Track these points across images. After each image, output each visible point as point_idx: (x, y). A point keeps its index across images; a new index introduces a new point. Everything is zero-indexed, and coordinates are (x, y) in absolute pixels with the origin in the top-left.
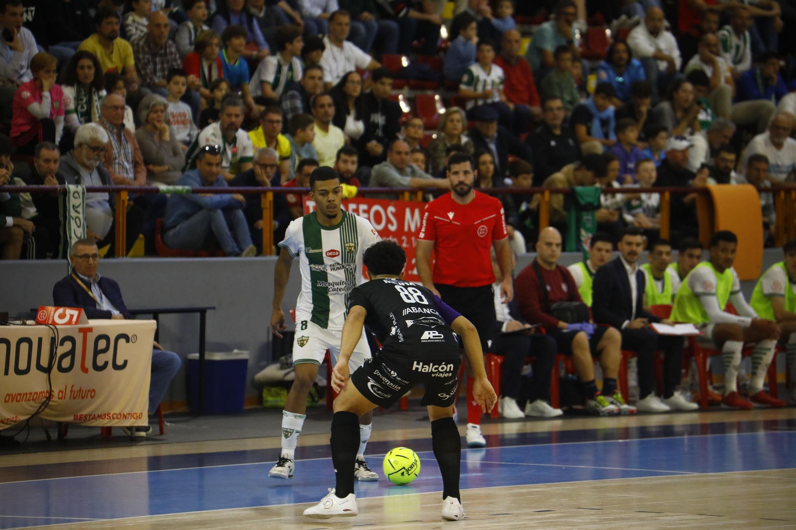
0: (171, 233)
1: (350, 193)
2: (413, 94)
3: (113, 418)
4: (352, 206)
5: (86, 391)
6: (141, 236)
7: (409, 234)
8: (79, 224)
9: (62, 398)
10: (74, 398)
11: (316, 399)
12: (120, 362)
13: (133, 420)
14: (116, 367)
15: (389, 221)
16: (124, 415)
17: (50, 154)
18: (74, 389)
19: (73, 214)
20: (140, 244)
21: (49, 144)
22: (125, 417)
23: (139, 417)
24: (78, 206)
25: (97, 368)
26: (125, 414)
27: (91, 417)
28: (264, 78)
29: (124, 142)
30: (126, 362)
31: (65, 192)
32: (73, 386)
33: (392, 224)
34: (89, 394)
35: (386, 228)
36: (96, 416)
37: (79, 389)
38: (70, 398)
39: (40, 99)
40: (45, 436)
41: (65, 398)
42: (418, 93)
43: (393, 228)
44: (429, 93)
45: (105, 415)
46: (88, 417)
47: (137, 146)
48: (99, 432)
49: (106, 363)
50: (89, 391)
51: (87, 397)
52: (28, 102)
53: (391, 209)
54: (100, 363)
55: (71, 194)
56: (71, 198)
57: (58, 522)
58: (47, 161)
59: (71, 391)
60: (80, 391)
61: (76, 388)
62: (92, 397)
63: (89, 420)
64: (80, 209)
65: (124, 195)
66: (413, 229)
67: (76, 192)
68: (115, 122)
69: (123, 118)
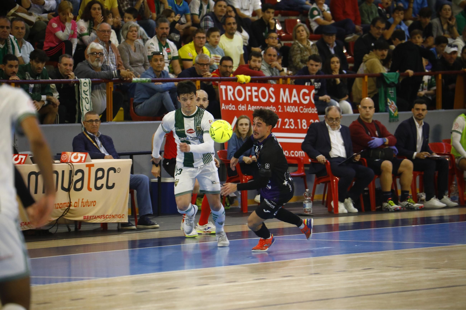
0: (139, 107)
1: (247, 80)
2: (283, 19)
3: (107, 218)
4: (248, 88)
5: (90, 202)
6: (121, 108)
7: (283, 104)
8: (87, 102)
9: (76, 207)
10: (84, 206)
11: (228, 204)
12: (110, 184)
13: (118, 219)
14: (108, 187)
15: (270, 96)
16: (113, 215)
17: (68, 60)
18: (83, 201)
20: (121, 113)
21: (68, 55)
22: (113, 217)
23: (121, 216)
24: (86, 92)
26: (114, 215)
27: (94, 217)
28: (194, 12)
29: (110, 52)
30: (114, 184)
31: (78, 83)
32: (83, 199)
33: (272, 99)
34: (93, 203)
35: (269, 100)
36: (97, 217)
37: (86, 201)
38: (81, 207)
39: (63, 29)
40: (67, 229)
41: (78, 207)
42: (287, 18)
43: (273, 101)
44: (293, 18)
45: (102, 216)
46: (92, 217)
47: (119, 55)
48: (99, 226)
49: (102, 185)
50: (92, 202)
51: (91, 206)
52: (56, 30)
53: (272, 89)
54: (99, 185)
55: (82, 84)
56: (83, 86)
57: (75, 280)
58: (66, 65)
59: (82, 202)
60: (87, 202)
61: (85, 201)
62: (94, 206)
63: (92, 219)
65: (111, 84)
66: (285, 101)
67: (85, 83)
68: (104, 40)
69: (109, 37)
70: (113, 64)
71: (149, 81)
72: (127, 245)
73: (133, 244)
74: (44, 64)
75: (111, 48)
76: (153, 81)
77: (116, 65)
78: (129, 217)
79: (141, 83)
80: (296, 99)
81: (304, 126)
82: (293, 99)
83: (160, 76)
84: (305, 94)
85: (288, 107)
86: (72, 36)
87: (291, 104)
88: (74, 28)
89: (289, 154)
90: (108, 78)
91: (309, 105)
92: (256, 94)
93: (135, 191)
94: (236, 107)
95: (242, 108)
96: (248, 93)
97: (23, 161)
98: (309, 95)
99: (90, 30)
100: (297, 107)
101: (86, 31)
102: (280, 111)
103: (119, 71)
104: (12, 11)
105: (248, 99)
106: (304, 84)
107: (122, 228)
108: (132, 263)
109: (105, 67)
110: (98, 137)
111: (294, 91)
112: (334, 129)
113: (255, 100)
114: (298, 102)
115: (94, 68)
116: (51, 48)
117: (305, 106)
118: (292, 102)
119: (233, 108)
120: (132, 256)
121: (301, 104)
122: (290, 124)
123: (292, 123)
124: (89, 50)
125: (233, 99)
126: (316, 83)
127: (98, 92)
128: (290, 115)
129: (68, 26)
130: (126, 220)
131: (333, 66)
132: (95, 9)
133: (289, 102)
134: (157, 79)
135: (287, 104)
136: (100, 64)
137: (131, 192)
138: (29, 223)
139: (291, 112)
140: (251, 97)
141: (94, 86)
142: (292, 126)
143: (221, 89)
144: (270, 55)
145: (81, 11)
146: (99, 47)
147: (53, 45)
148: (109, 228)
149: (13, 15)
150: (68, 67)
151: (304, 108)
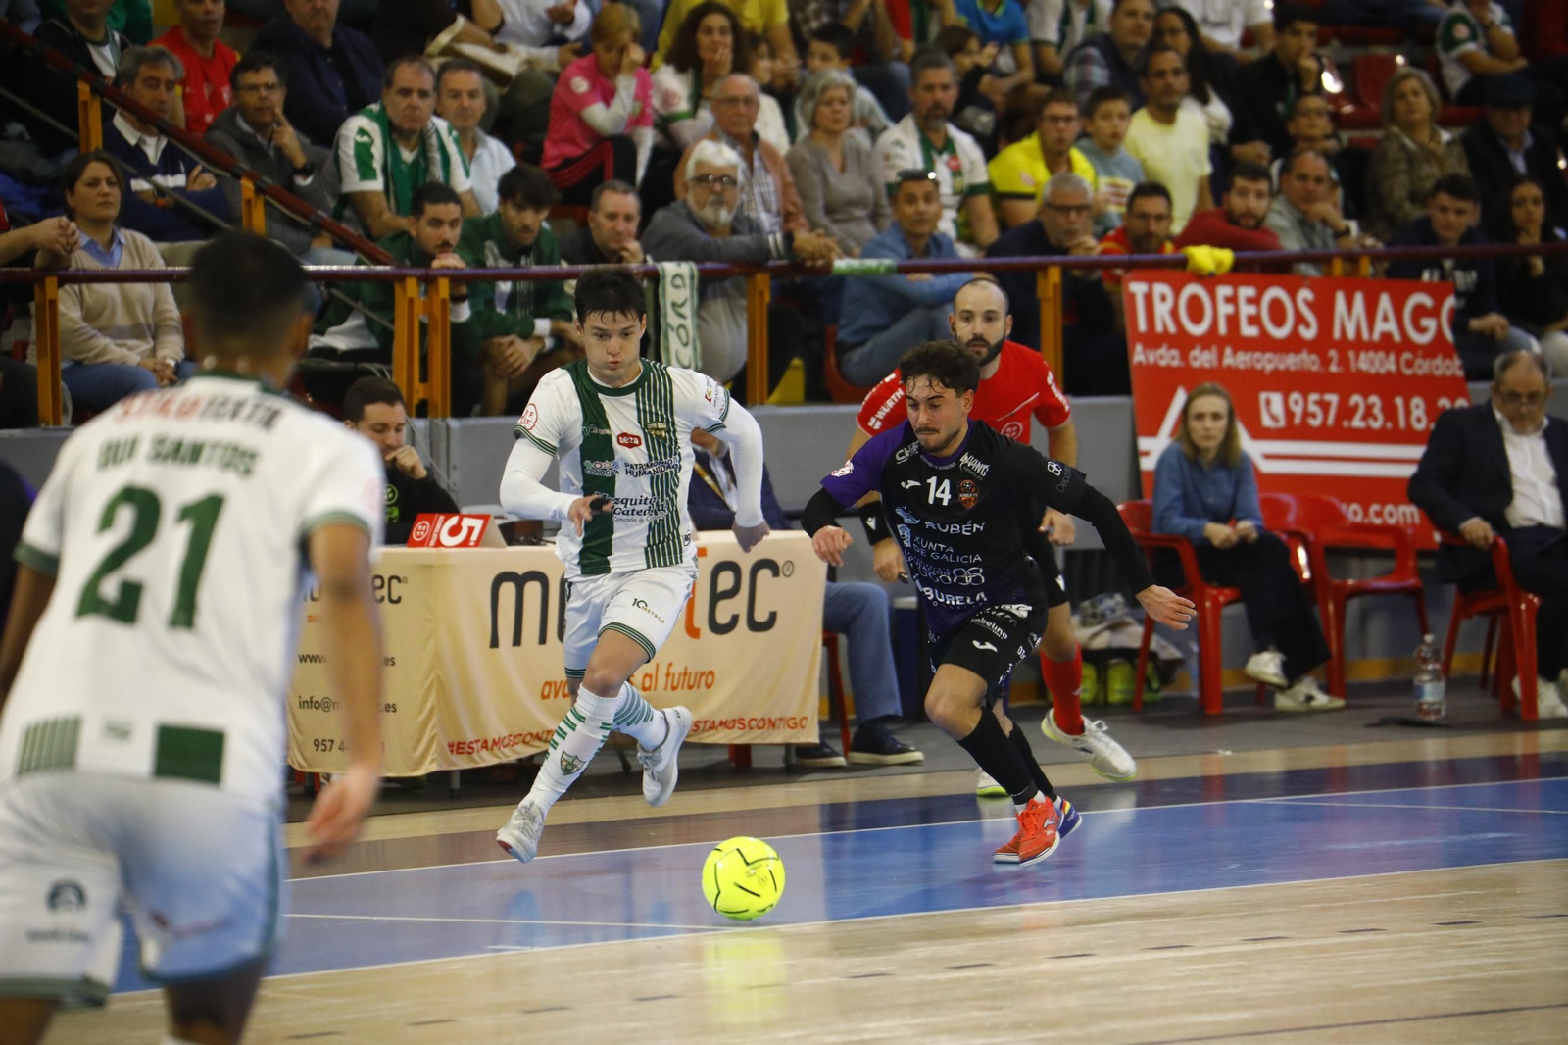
0: (856, 355)
1: (1219, 264)
2: (1347, 55)
3: (751, 729)
4: (1224, 291)
5: (696, 674)
6: (797, 362)
7: (1344, 345)
8: (685, 340)
9: (649, 689)
10: (690, 688)
11: (1155, 685)
12: (761, 616)
13: (789, 732)
14: (755, 626)
15: (1300, 319)
16: (770, 720)
17: (619, 202)
18: (673, 670)
19: (672, 319)
20: (795, 375)
21: (620, 185)
22: (773, 724)
23: (798, 724)
24: (682, 305)
25: (717, 628)
26: (773, 720)
27: (708, 725)
28: (1040, 36)
30: (773, 616)
31: (655, 277)
32: (671, 664)
33: (1308, 326)
34: (703, 678)
35: (1295, 334)
36: (717, 723)
37: (682, 671)
38: (666, 689)
39: (608, 96)
40: (619, 764)
41: (655, 689)
42: (1358, 52)
43: (1309, 333)
44: (1382, 51)
45: (734, 720)
46: (701, 726)
47: (790, 179)
48: (724, 756)
49: (735, 619)
50: (702, 674)
51: (698, 687)
52: (583, 101)
53: (1305, 294)
54: (723, 618)
55: (669, 280)
56: (669, 289)
57: (646, 933)
58: (613, 216)
59: (668, 675)
60: (685, 674)
61: (677, 669)
62: (708, 686)
63: (704, 731)
64: (687, 310)
65: (763, 281)
66: (1351, 334)
67: (678, 276)
68: (735, 130)
69: (751, 121)
70: (768, 210)
71: (889, 270)
72: (815, 818)
73: (835, 817)
74: (545, 213)
75: (761, 159)
76: (903, 270)
77: (778, 214)
78: (822, 725)
79: (864, 277)
80: (1391, 327)
81: (1419, 420)
82: (1380, 327)
83: (926, 252)
84: (1420, 311)
85: (1363, 356)
86: (637, 120)
87: (1371, 346)
88: (642, 95)
89: (1366, 514)
90: (754, 262)
91: (1437, 347)
92: (1252, 310)
93: (842, 640)
94: (1184, 356)
95: (1202, 358)
96: (1225, 309)
97: (474, 537)
98: (1435, 313)
99: (697, 99)
100: (1392, 357)
101: (683, 105)
102: (1333, 368)
103: (789, 237)
104: (444, 39)
105: (1223, 329)
106: (1419, 276)
107: (799, 762)
108: (834, 881)
109: (743, 223)
110: (720, 458)
111: (1385, 302)
112: (1520, 430)
113: (1249, 331)
114: (1397, 337)
115: (707, 227)
116: (568, 162)
117: (1420, 353)
118: (1376, 337)
119: (1173, 358)
120: (833, 854)
121: (1407, 344)
122: (1368, 413)
123: (1377, 410)
124: (690, 169)
125: (1172, 329)
126: (1459, 274)
127: (719, 307)
128: (1368, 383)
129: (626, 87)
130: (811, 736)
131: (1518, 213)
132: (709, 31)
133: (1365, 336)
134: (916, 261)
135: (1360, 345)
136: (725, 216)
137: (830, 642)
138: (495, 743)
139: (1373, 370)
140: (1233, 320)
141: (707, 287)
142: (1375, 419)
143: (1132, 297)
144: (1303, 177)
145: (666, 38)
146: (721, 155)
147: (571, 151)
148: (758, 760)
149: (446, 51)
150: (621, 225)
151: (1416, 356)
